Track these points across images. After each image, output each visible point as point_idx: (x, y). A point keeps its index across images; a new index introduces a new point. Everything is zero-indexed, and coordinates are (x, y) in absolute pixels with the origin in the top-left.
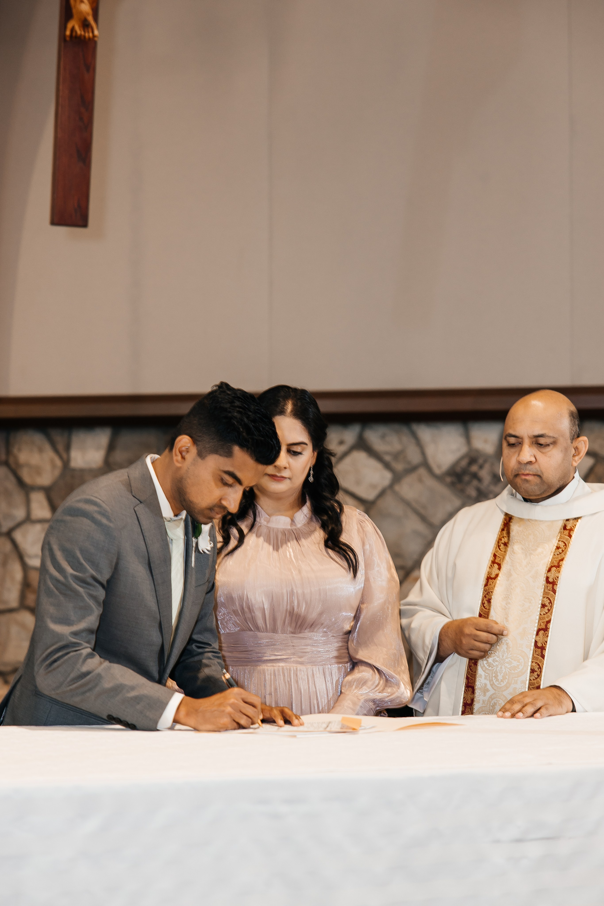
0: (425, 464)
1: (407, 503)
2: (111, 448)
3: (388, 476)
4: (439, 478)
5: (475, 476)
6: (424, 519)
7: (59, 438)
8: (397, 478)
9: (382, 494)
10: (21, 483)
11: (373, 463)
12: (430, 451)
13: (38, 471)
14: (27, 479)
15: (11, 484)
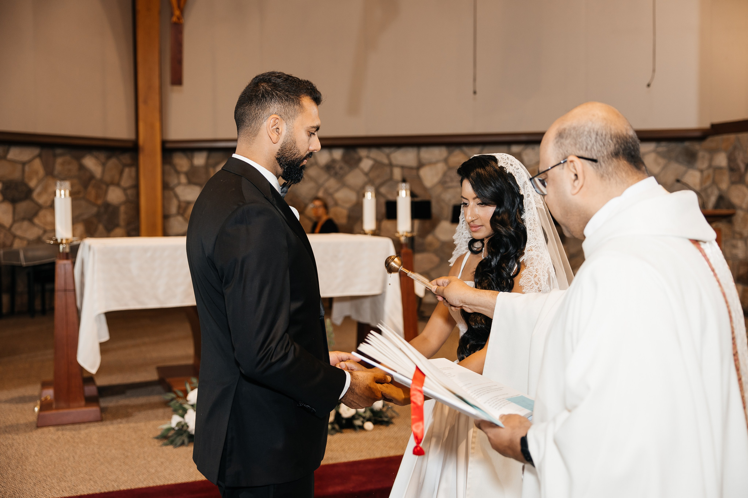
4: (321, 168)
5: (334, 168)
7: (189, 155)
10: (176, 171)
13: (182, 166)
14: (178, 169)
15: (173, 171)
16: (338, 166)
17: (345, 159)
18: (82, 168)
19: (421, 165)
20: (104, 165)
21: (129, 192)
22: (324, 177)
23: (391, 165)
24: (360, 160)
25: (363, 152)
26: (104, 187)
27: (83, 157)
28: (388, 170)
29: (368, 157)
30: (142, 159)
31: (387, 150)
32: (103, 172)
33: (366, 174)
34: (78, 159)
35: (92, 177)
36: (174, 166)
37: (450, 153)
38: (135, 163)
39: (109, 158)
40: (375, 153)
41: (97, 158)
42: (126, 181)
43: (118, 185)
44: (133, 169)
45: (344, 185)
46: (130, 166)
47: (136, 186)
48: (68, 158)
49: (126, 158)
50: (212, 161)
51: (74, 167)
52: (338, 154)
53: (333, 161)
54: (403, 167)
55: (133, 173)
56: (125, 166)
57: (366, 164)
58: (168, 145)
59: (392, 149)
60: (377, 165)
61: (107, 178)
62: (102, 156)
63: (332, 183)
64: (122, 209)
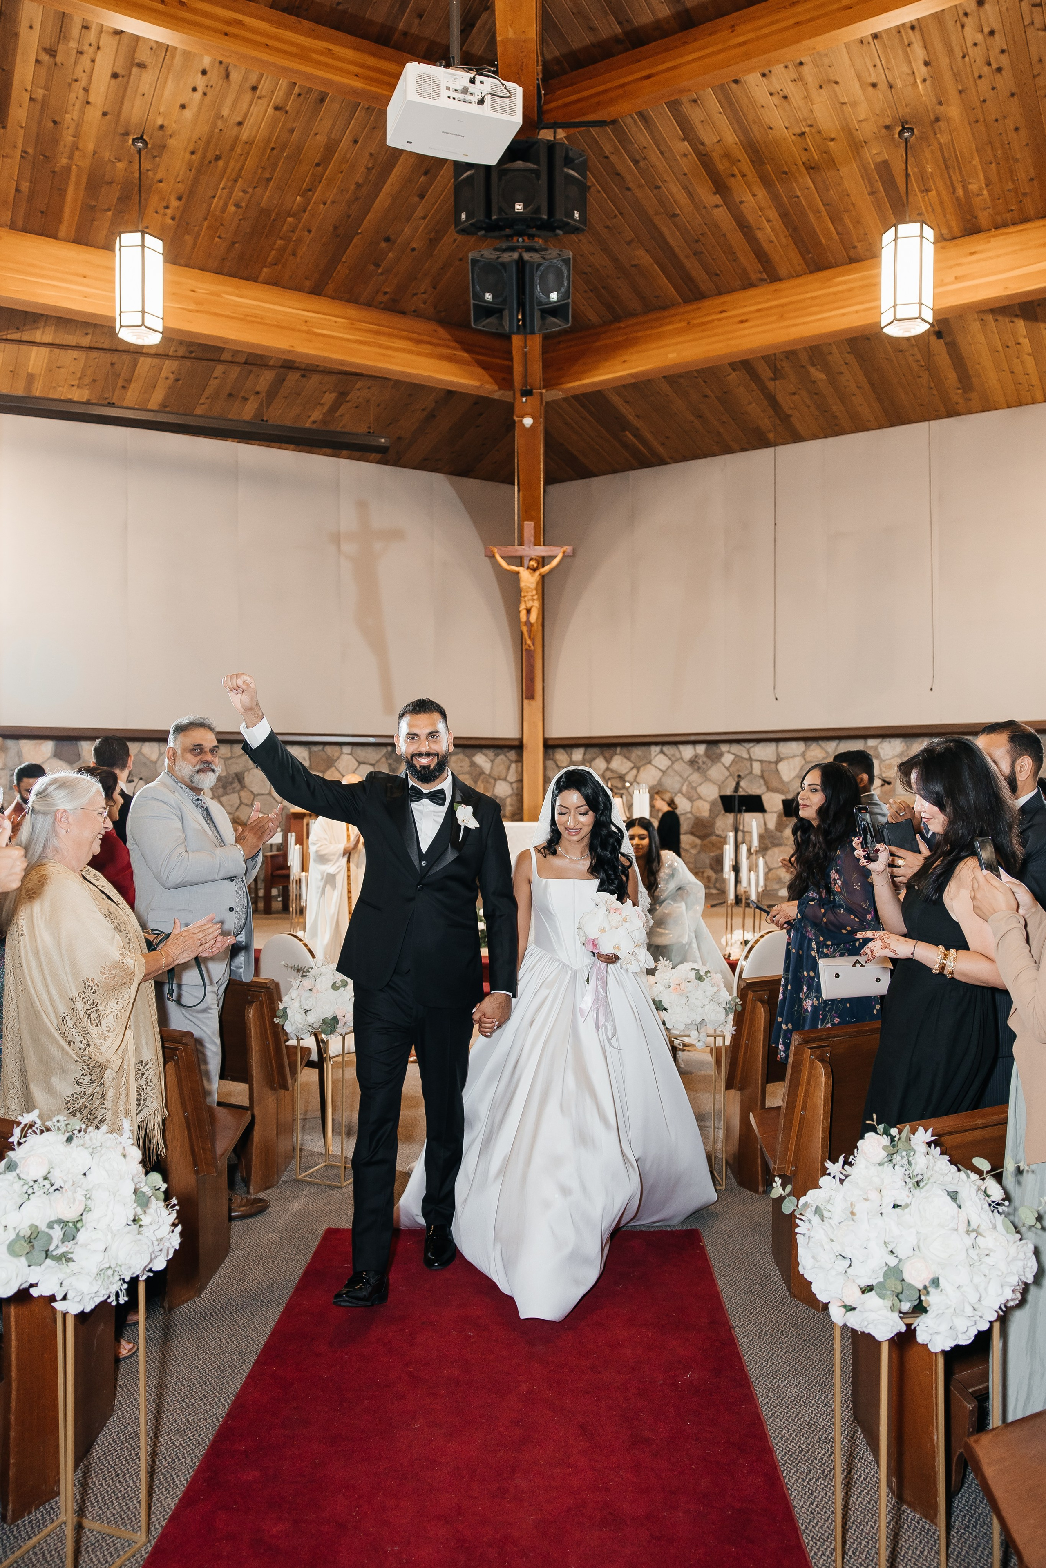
0: (682, 758)
1: (676, 771)
2: (585, 754)
3: (669, 763)
4: (686, 763)
5: (697, 762)
6: (681, 776)
7: (568, 750)
8: (673, 763)
9: (668, 768)
10: (557, 766)
11: (665, 758)
12: (683, 753)
13: (563, 762)
14: (559, 764)
15: (554, 766)
16: (700, 761)
17: (707, 754)
18: (473, 764)
19: (779, 760)
20: (492, 761)
21: (515, 785)
22: (688, 770)
23: (751, 759)
24: (721, 755)
25: (724, 748)
26: (492, 781)
27: (474, 755)
28: (748, 764)
29: (729, 752)
30: (526, 755)
31: (747, 745)
32: (492, 767)
33: (728, 769)
34: (470, 757)
35: (482, 773)
36: (555, 761)
37: (807, 747)
38: (520, 760)
39: (497, 755)
40: (736, 748)
41: (486, 755)
42: (512, 776)
43: (505, 779)
44: (520, 764)
45: (707, 779)
46: (517, 762)
47: (521, 781)
48: (461, 756)
49: (512, 755)
50: (588, 757)
51: (466, 763)
52: (701, 749)
53: (696, 756)
54: (761, 761)
55: (520, 769)
56: (511, 762)
57: (728, 759)
58: (550, 743)
59: (751, 745)
60: (738, 759)
61: (495, 774)
62: (490, 753)
63: (695, 777)
64: (508, 801)
